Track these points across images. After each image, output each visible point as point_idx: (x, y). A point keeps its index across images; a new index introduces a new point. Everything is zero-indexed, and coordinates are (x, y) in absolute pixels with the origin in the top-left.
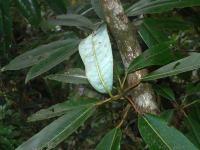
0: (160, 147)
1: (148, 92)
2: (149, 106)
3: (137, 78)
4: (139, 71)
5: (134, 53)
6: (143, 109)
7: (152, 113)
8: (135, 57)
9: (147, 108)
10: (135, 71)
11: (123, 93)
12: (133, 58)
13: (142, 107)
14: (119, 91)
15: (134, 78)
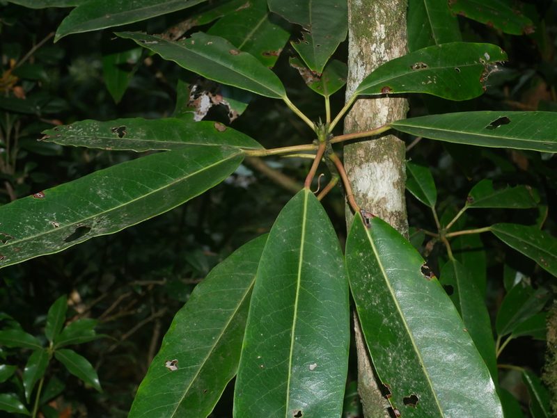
0: (385, 320)
1: (394, 162)
2: (384, 200)
3: (375, 114)
4: (387, 99)
5: (388, 47)
6: (366, 201)
7: (387, 220)
8: (387, 58)
9: (378, 202)
10: (375, 97)
11: (327, 143)
12: (380, 60)
13: (365, 195)
14: (321, 137)
15: (368, 114)
